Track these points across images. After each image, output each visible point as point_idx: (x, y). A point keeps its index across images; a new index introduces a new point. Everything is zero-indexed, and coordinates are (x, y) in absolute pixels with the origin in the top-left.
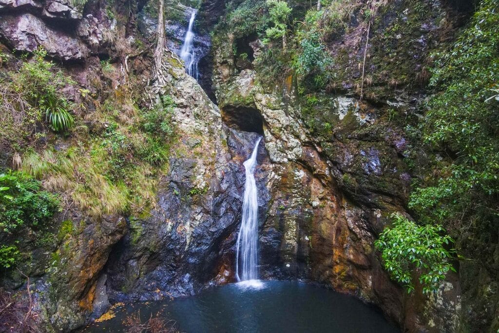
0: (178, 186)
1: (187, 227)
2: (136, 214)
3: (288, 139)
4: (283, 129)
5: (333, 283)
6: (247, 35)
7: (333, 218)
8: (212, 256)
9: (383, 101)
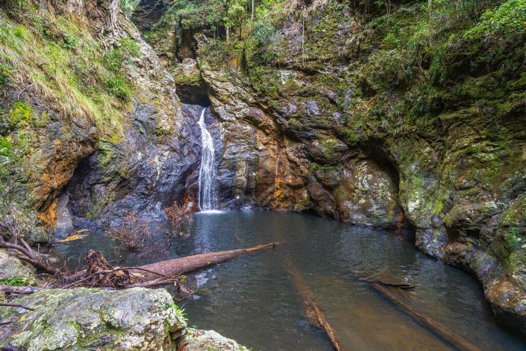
0: (143, 125)
1: (156, 159)
2: (104, 136)
3: (236, 103)
4: (231, 96)
5: (274, 205)
6: (194, 28)
7: (275, 156)
8: (180, 187)
9: (316, 70)
